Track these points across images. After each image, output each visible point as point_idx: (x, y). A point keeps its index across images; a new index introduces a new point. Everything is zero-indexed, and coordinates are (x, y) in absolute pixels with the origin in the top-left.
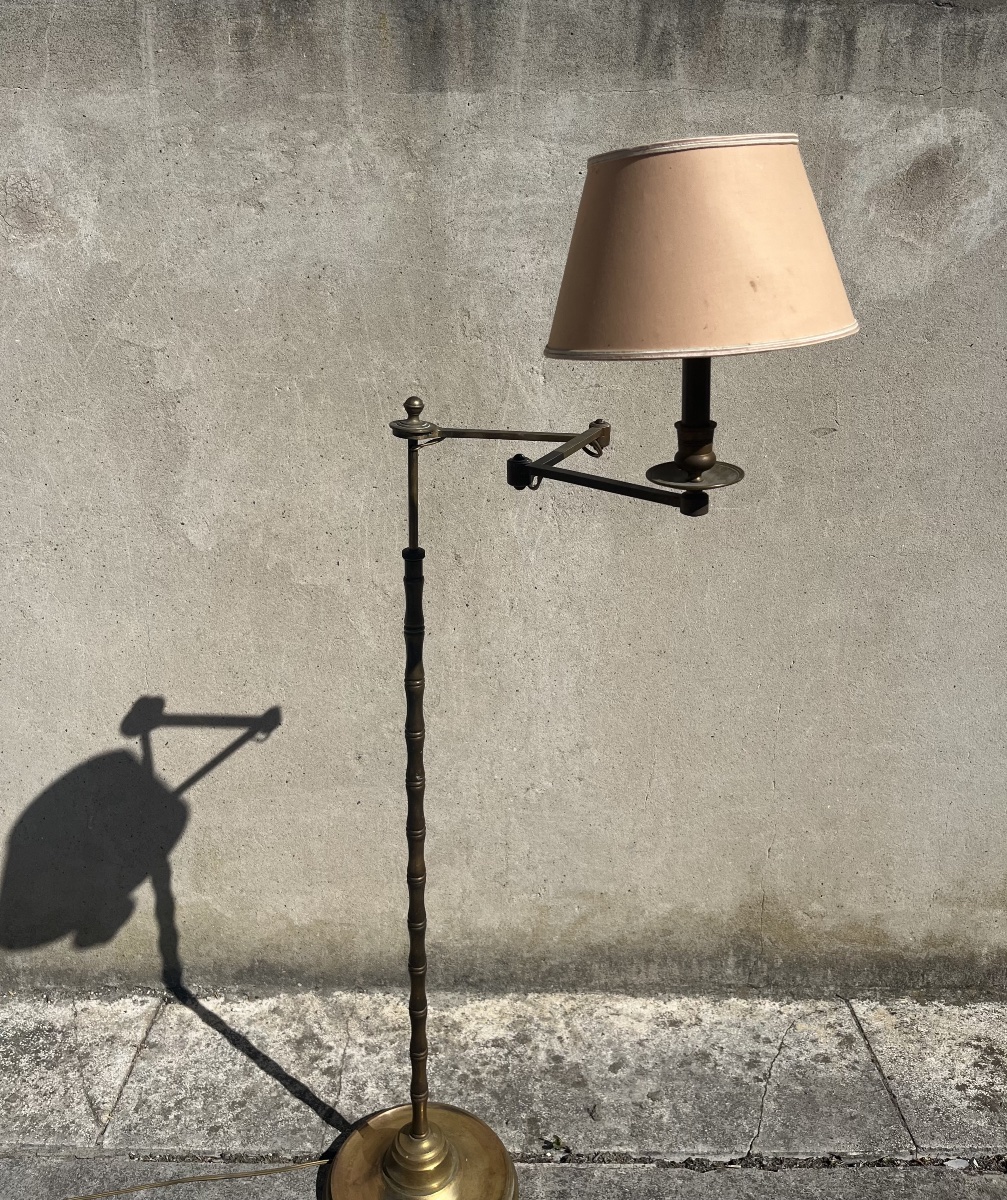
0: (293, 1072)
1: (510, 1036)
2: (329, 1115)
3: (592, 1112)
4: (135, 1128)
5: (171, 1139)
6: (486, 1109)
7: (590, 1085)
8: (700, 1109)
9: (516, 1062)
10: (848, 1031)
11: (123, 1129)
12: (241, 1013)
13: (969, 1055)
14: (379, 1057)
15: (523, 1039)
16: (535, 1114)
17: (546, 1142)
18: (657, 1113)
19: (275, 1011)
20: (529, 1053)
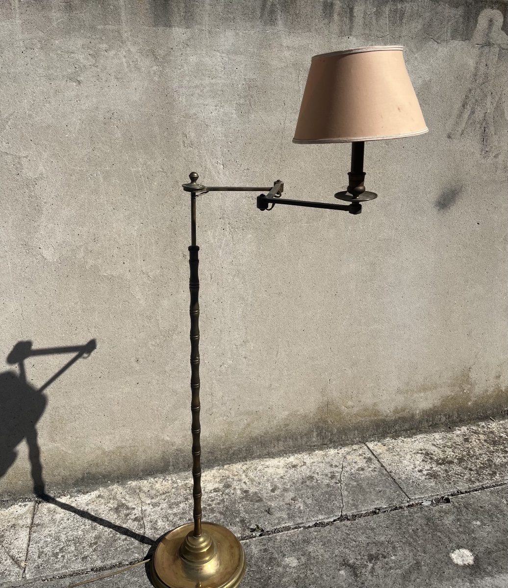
0: (118, 523)
1: (221, 486)
2: (143, 539)
3: (269, 511)
4: (41, 566)
5: (62, 567)
6: (219, 520)
7: (265, 500)
8: (316, 500)
9: (227, 497)
10: (369, 455)
11: (35, 568)
12: (82, 501)
13: (419, 457)
14: (160, 507)
15: (228, 486)
16: (243, 518)
17: (251, 529)
18: (297, 506)
19: (99, 496)
20: (232, 491)
